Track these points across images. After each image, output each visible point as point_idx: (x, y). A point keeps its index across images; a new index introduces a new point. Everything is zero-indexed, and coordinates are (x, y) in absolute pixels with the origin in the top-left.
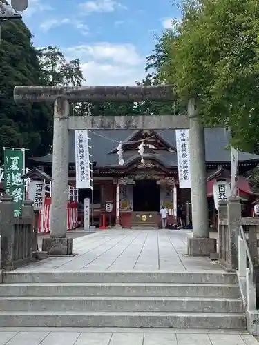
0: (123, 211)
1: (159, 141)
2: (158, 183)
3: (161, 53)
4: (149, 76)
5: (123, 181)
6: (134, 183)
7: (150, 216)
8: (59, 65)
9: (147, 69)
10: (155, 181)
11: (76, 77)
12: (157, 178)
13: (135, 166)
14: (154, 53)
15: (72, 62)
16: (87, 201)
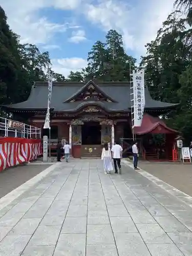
0: (75, 144)
1: (100, 94)
2: (101, 123)
3: (96, 51)
4: (89, 64)
5: (74, 123)
6: (83, 124)
7: (95, 149)
8: (36, 55)
9: (88, 60)
10: (99, 123)
11: (46, 63)
12: (99, 120)
13: (84, 110)
14: (92, 51)
15: (44, 54)
16: (45, 137)
